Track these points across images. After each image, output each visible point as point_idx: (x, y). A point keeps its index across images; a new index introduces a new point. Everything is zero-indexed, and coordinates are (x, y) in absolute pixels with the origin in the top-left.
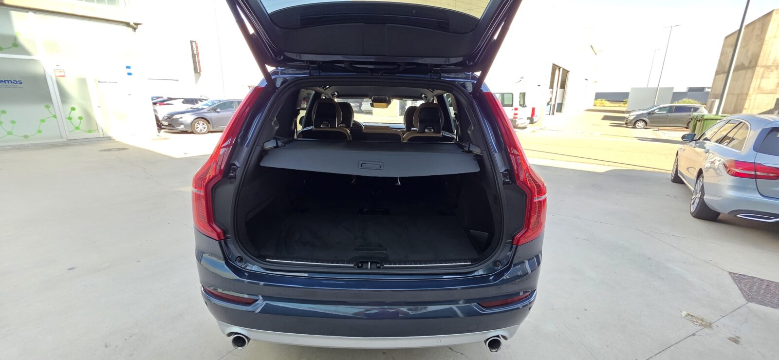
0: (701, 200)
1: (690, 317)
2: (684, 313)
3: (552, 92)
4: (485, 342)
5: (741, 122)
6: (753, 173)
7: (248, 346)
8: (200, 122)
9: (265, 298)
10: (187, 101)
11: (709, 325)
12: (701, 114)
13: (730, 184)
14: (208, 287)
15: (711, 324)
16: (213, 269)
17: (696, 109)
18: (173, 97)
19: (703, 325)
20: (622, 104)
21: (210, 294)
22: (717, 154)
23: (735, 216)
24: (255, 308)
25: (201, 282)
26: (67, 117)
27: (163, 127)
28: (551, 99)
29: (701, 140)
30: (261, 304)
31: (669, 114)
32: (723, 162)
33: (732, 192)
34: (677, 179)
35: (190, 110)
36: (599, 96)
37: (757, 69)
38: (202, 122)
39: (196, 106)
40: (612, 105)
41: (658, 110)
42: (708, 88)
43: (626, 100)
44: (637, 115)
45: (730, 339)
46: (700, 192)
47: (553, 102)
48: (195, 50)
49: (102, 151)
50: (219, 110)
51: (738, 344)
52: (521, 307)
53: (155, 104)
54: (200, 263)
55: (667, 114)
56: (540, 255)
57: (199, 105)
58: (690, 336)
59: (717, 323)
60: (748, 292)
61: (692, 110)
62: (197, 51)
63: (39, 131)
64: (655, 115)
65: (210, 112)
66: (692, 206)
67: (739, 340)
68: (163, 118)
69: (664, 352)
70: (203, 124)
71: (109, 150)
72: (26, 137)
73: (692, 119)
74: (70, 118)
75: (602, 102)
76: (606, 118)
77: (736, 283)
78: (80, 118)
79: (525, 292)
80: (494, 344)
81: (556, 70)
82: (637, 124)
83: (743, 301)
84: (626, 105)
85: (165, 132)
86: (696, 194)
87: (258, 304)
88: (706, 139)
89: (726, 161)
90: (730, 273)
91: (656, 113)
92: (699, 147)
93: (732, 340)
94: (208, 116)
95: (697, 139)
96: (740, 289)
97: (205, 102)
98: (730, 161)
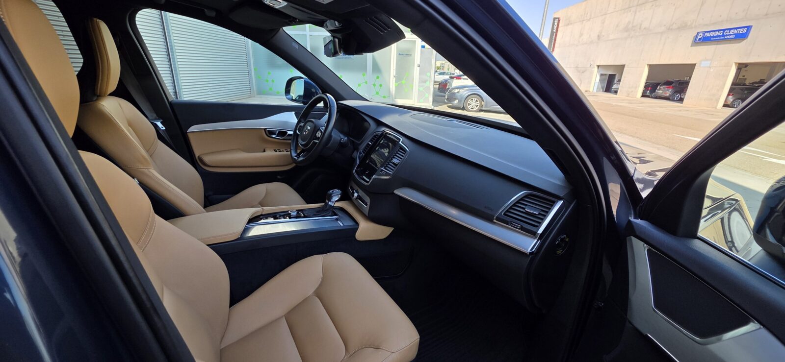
62: (557, 27)
70: (477, 101)
74: (375, 85)
78: (381, 85)
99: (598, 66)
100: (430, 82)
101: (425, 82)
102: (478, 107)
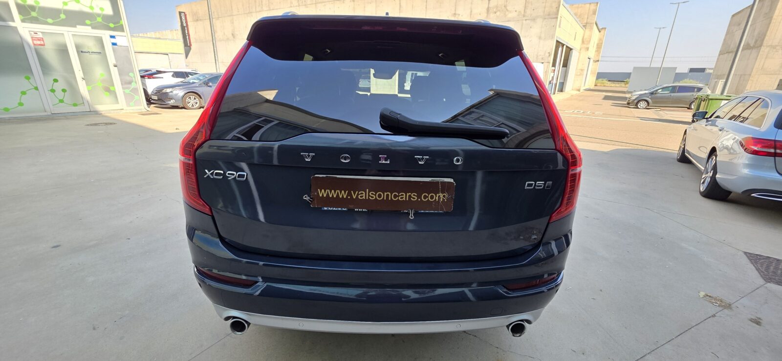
0: (713, 179)
1: (707, 297)
2: (702, 294)
3: (554, 70)
4: (508, 327)
5: (760, 98)
6: (772, 151)
7: (248, 331)
8: (191, 97)
9: (265, 279)
10: (177, 74)
11: (729, 306)
12: (706, 94)
13: (747, 162)
14: (202, 268)
15: (730, 305)
16: (206, 247)
17: (700, 89)
18: (162, 70)
19: (722, 306)
20: (623, 84)
21: (204, 275)
22: (732, 132)
23: (750, 195)
24: (254, 291)
25: (194, 262)
26: (49, 90)
27: (152, 101)
28: (553, 77)
29: (712, 118)
30: (261, 285)
31: (672, 94)
32: (738, 140)
33: (748, 170)
34: (684, 159)
35: (180, 83)
36: (600, 76)
37: (763, 48)
38: (193, 97)
39: (187, 80)
40: (613, 85)
41: (661, 90)
42: (709, 69)
43: (627, 79)
44: (641, 95)
45: (751, 320)
46: (712, 171)
47: (554, 82)
48: (184, 23)
49: (88, 125)
50: (210, 84)
51: (760, 325)
52: (546, 291)
53: (142, 77)
54: (192, 241)
55: (669, 94)
56: (569, 235)
57: (190, 79)
58: (710, 317)
59: (736, 304)
60: (766, 273)
61: (696, 90)
62: (186, 22)
63: (21, 104)
64: (658, 95)
65: (201, 87)
66: (701, 185)
67: (761, 321)
68: (153, 92)
69: (684, 334)
70: (195, 99)
71: (96, 124)
72: (6, 110)
73: (696, 99)
74: (53, 91)
75: (603, 82)
76: (606, 98)
77: (752, 263)
78: (64, 91)
79: (550, 275)
80: (518, 329)
81: (559, 48)
82: (639, 104)
83: (761, 281)
84: (627, 86)
85: (155, 107)
86: (707, 173)
87: (259, 286)
88: (718, 117)
89: (742, 139)
90: (745, 253)
91: (659, 93)
92: (711, 125)
93: (753, 322)
94: (200, 90)
95: (708, 117)
96: (757, 269)
97: (195, 76)
98: (746, 139)
100: (136, 82)
101: (130, 83)
102: (198, 103)
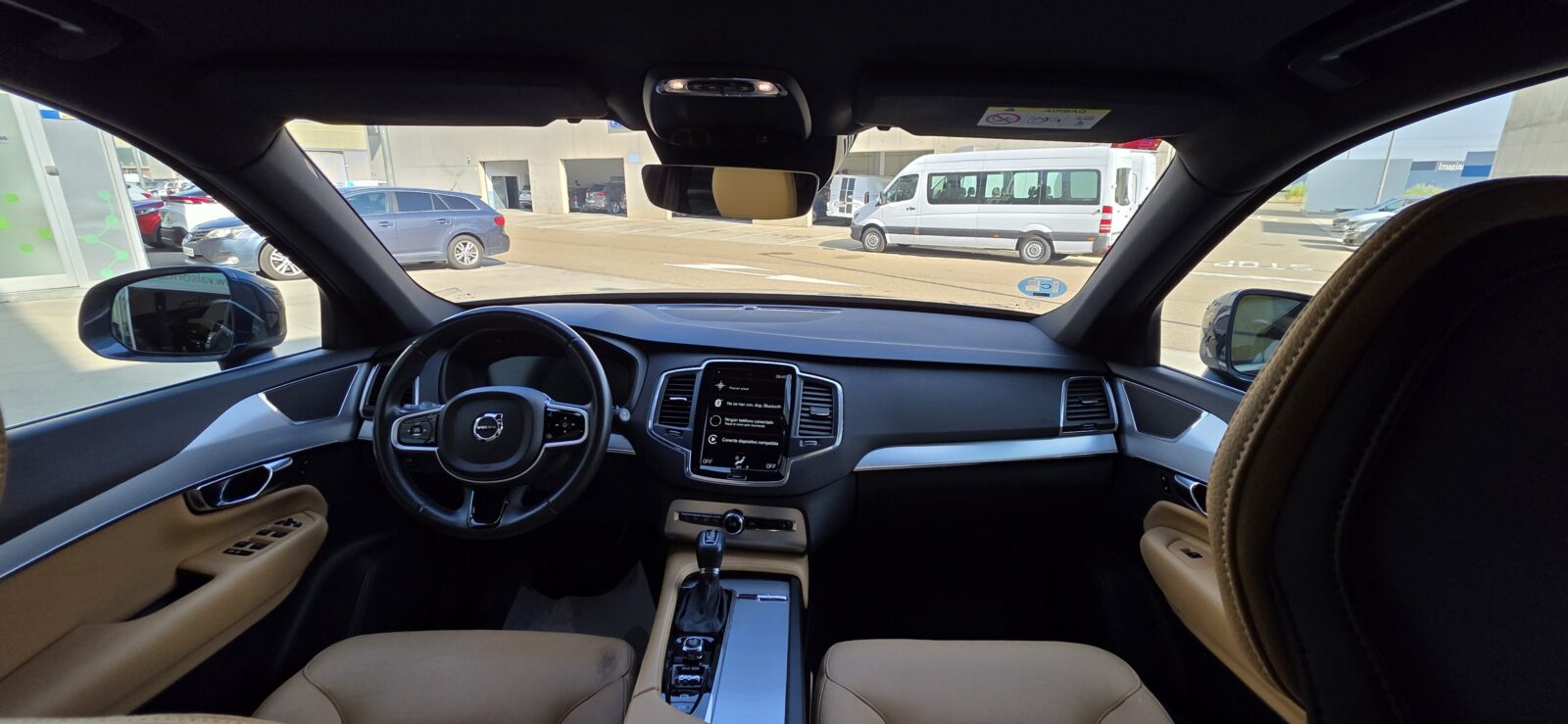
99: (483, 163)
101: (101, 216)
